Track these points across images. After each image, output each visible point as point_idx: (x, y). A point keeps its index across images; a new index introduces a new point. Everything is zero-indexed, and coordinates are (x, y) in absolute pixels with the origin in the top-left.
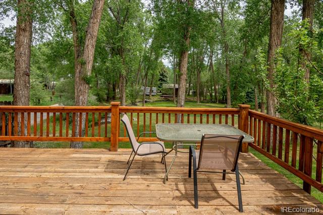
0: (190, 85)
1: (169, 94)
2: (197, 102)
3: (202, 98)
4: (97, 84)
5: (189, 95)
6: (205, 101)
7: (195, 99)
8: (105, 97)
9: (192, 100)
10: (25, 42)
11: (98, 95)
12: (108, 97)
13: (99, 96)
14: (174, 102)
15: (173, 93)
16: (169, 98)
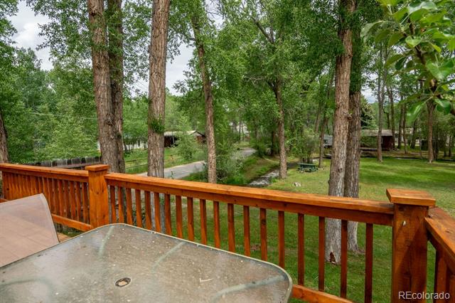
0: (415, 129)
1: (371, 146)
2: (427, 160)
3: (441, 153)
4: (256, 133)
5: (413, 147)
6: (447, 158)
7: (424, 154)
8: (268, 150)
9: (419, 155)
10: (102, 82)
11: (257, 147)
12: (272, 151)
13: (258, 149)
14: (378, 160)
15: (378, 144)
16: (372, 153)
